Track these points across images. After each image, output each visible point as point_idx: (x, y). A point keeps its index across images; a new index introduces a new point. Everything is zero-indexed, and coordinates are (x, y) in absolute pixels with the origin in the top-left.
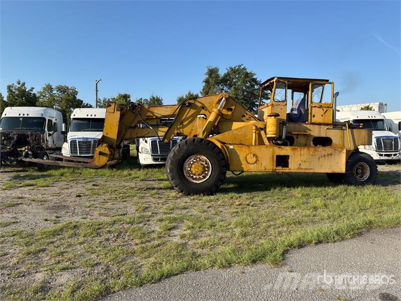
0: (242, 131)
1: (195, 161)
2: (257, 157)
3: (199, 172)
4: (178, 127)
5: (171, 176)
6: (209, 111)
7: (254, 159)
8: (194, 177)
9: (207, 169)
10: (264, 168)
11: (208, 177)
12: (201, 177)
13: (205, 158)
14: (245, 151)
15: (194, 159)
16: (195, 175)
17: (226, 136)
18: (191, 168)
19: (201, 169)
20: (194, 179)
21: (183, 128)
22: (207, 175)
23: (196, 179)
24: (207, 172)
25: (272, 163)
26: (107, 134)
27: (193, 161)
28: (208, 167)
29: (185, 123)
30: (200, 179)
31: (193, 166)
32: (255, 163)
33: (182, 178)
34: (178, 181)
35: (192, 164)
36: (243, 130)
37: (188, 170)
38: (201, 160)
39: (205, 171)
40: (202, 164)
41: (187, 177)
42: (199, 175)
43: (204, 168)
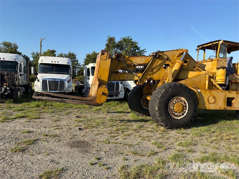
0: (198, 79)
1: (177, 101)
2: (215, 99)
3: (180, 110)
4: (150, 73)
5: (159, 113)
6: (172, 62)
7: (213, 100)
8: (176, 114)
9: (185, 108)
10: (219, 107)
11: (185, 114)
12: (181, 114)
13: (183, 99)
14: (208, 94)
15: (176, 100)
16: (176, 112)
17: (188, 81)
18: (174, 106)
19: (181, 108)
20: (175, 116)
21: (153, 74)
22: (185, 112)
23: (177, 116)
24: (185, 111)
25: (224, 103)
26: (100, 77)
27: (175, 101)
28: (186, 106)
29: (154, 71)
30: (180, 116)
31: (176, 105)
32: (214, 103)
33: (167, 115)
34: (164, 117)
35: (174, 104)
36: (199, 77)
37: (171, 109)
38: (181, 101)
39: (184, 109)
40: (182, 104)
41: (171, 114)
42: (180, 113)
43: (183, 106)
